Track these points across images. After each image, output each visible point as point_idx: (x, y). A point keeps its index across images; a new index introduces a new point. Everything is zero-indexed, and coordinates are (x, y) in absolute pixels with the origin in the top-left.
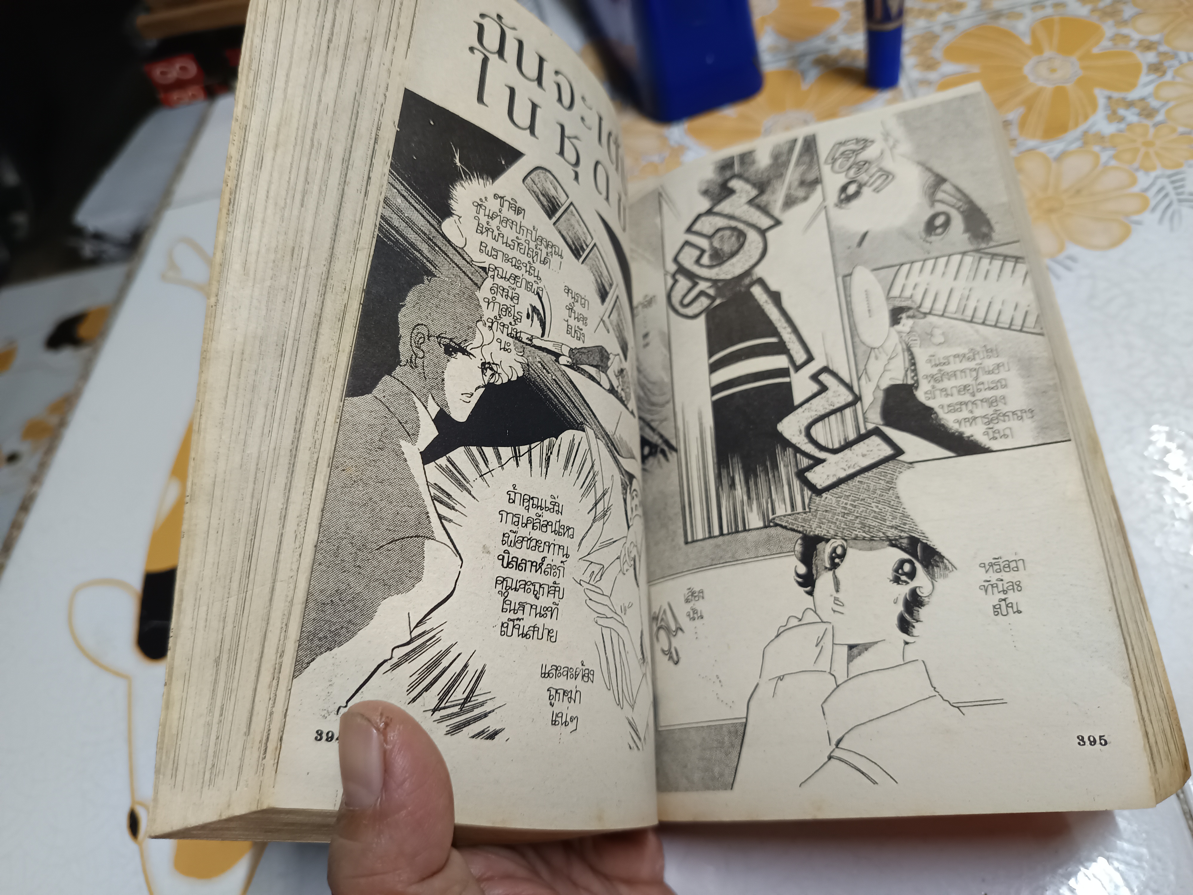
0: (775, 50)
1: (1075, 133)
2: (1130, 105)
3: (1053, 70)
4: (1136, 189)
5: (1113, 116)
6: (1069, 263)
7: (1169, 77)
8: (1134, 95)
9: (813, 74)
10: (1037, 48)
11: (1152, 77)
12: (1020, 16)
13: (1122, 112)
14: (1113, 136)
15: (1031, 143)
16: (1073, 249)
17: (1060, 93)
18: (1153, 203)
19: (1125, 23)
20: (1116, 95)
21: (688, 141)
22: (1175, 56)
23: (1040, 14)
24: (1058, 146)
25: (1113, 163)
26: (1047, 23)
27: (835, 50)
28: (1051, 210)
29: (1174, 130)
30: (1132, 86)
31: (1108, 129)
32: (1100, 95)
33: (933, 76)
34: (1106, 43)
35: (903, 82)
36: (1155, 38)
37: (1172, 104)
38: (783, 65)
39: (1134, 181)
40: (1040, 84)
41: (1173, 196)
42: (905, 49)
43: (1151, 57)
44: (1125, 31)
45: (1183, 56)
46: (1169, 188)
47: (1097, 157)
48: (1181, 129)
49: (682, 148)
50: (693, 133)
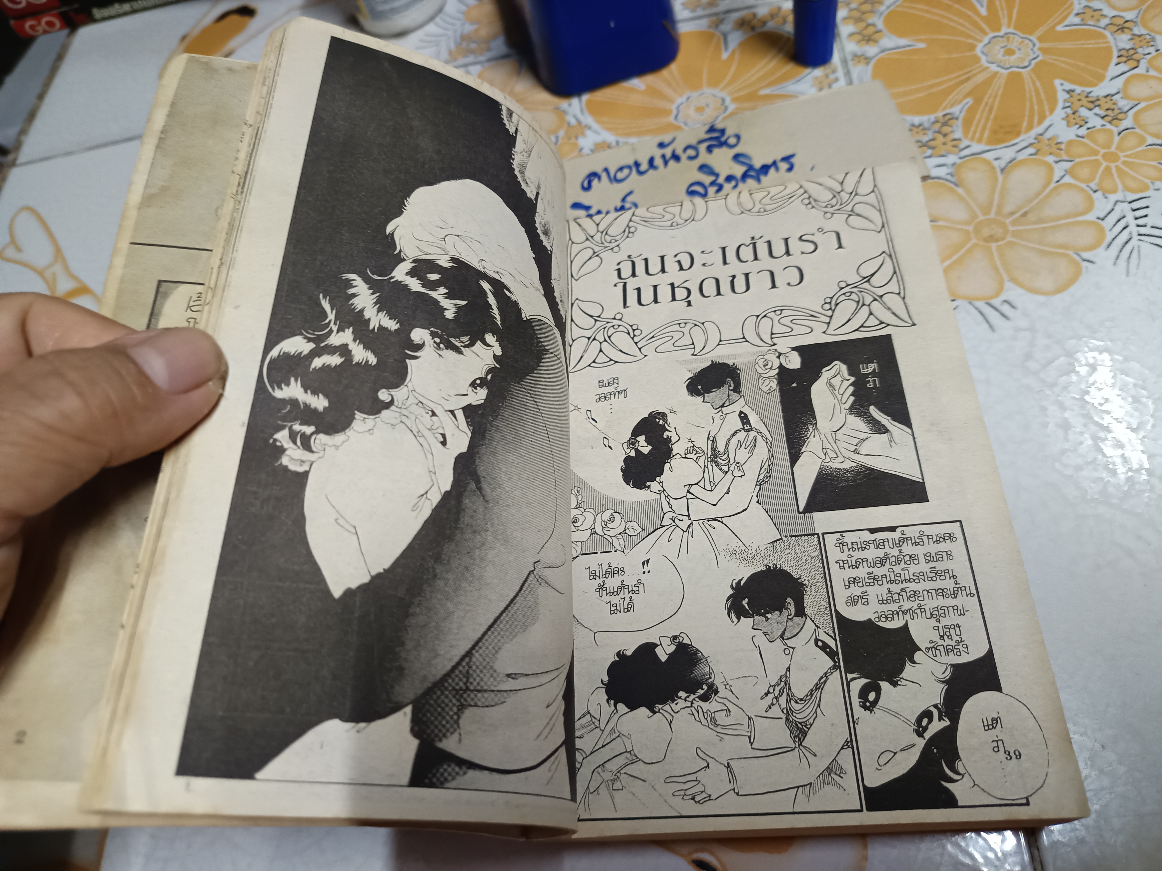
0: (691, 4)
1: (1027, 137)
2: (1094, 103)
3: (1010, 52)
4: (1091, 217)
5: (1073, 117)
6: (1006, 309)
7: (1142, 68)
8: (1099, 91)
9: (736, 39)
10: (993, 20)
11: (1123, 68)
13: (1084, 112)
14: (1070, 143)
15: (976, 148)
16: (1013, 293)
17: (1014, 80)
18: (1109, 236)
20: (1079, 89)
21: (588, 120)
22: (1151, 41)
24: (1008, 154)
25: (1067, 179)
28: (991, 238)
29: (1143, 140)
30: (1099, 78)
31: (1066, 133)
32: (1060, 86)
33: (871, 50)
34: (1073, 19)
35: (836, 58)
36: (1130, 15)
37: (1142, 106)
38: (702, 24)
39: (1090, 207)
40: (994, 68)
41: (1133, 229)
43: (1124, 41)
45: (1160, 41)
46: (1130, 217)
47: (1050, 170)
48: (1150, 140)
49: (581, 128)
50: (593, 109)
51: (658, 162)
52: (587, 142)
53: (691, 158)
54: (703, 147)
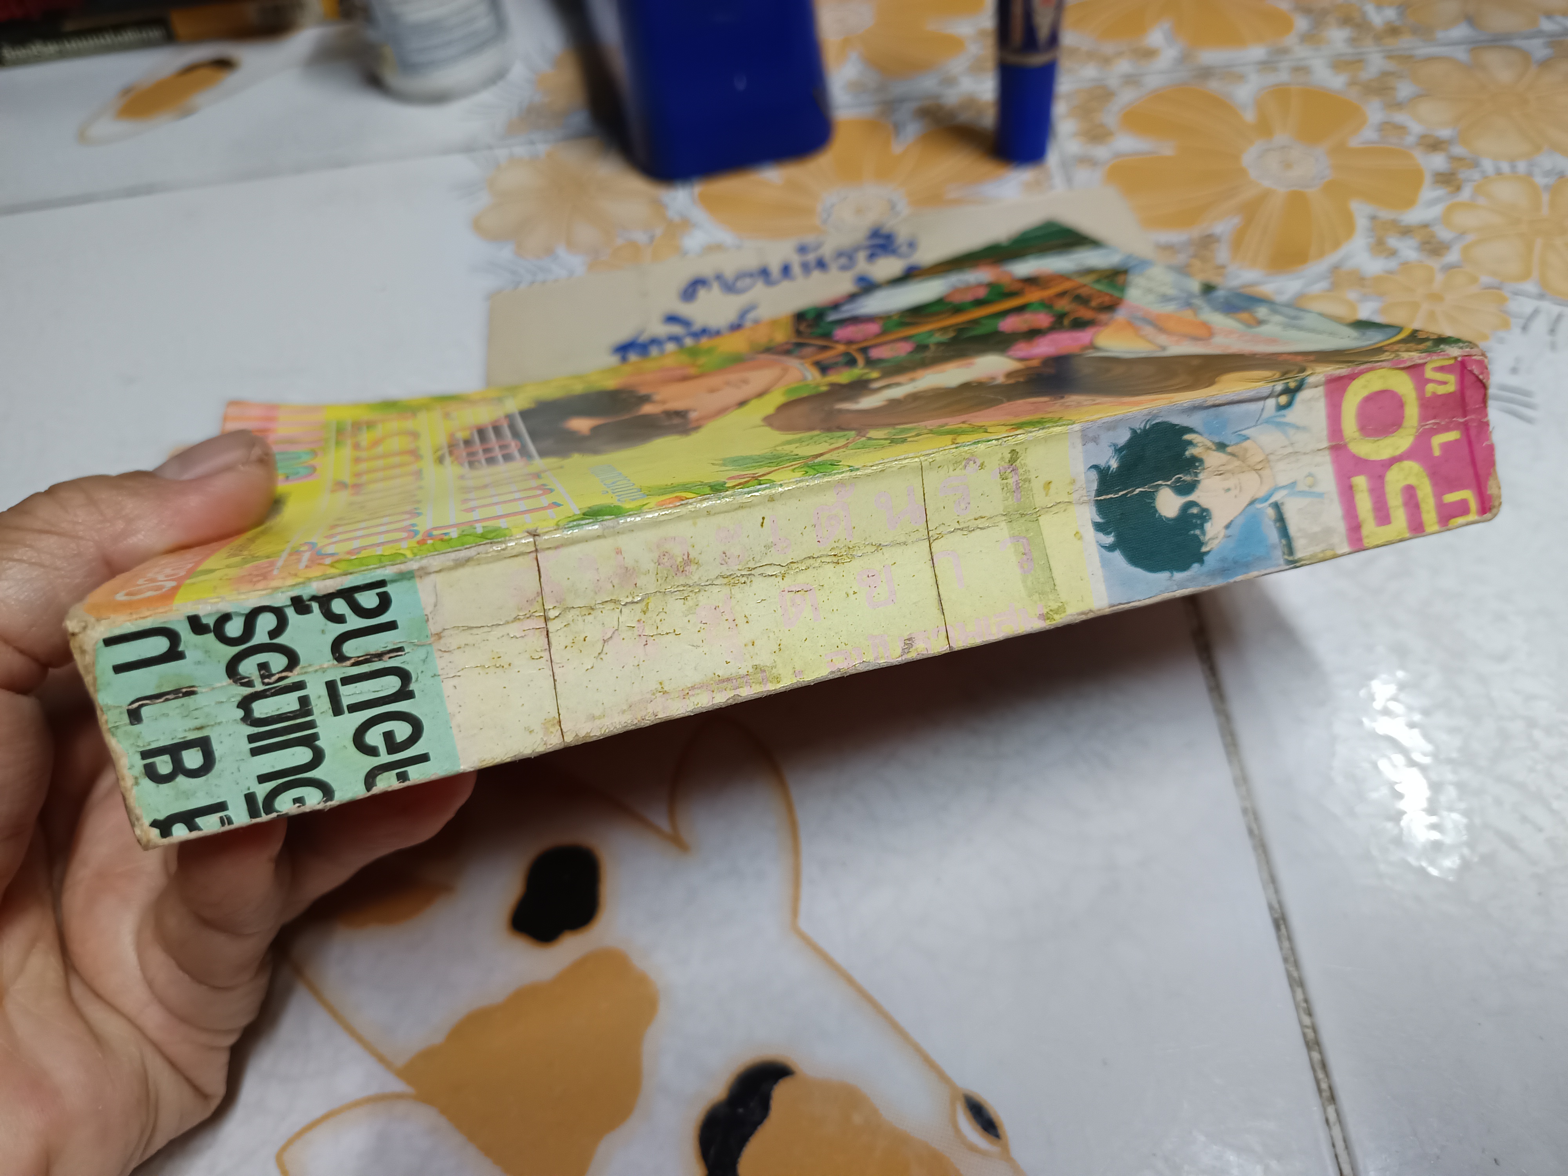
0: (857, 88)
1: (1319, 267)
2: (1406, 231)
3: (1288, 165)
5: (1379, 247)
7: (1466, 194)
8: (1414, 216)
9: (913, 130)
10: (1264, 128)
11: (1440, 192)
12: (1241, 78)
13: (1393, 242)
14: (1377, 279)
15: (1249, 276)
17: (1297, 201)
19: (1399, 106)
20: (1385, 214)
21: (698, 214)
22: (1475, 164)
23: (1272, 79)
24: (1292, 286)
26: (1280, 93)
27: (952, 97)
29: (1474, 280)
30: (1409, 202)
31: (1374, 266)
32: (1360, 211)
33: (1101, 152)
34: (1369, 134)
35: (1053, 157)
36: (1445, 133)
37: (1470, 238)
38: (868, 111)
40: (1267, 183)
42: (1060, 109)
43: (1438, 162)
44: (1400, 117)
45: (1488, 165)
47: (1353, 309)
48: (1485, 279)
49: (686, 224)
50: (707, 202)
51: (796, 269)
52: (694, 241)
53: (844, 268)
54: (861, 256)
